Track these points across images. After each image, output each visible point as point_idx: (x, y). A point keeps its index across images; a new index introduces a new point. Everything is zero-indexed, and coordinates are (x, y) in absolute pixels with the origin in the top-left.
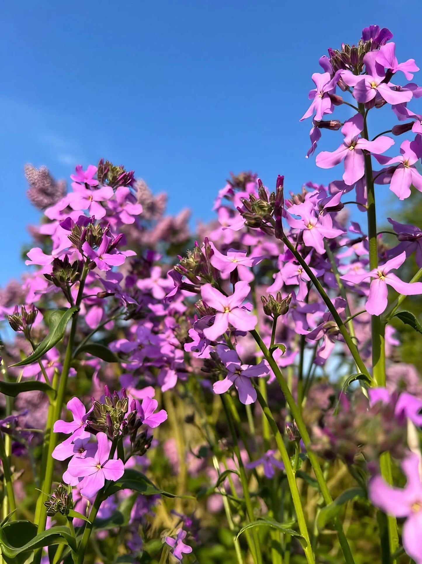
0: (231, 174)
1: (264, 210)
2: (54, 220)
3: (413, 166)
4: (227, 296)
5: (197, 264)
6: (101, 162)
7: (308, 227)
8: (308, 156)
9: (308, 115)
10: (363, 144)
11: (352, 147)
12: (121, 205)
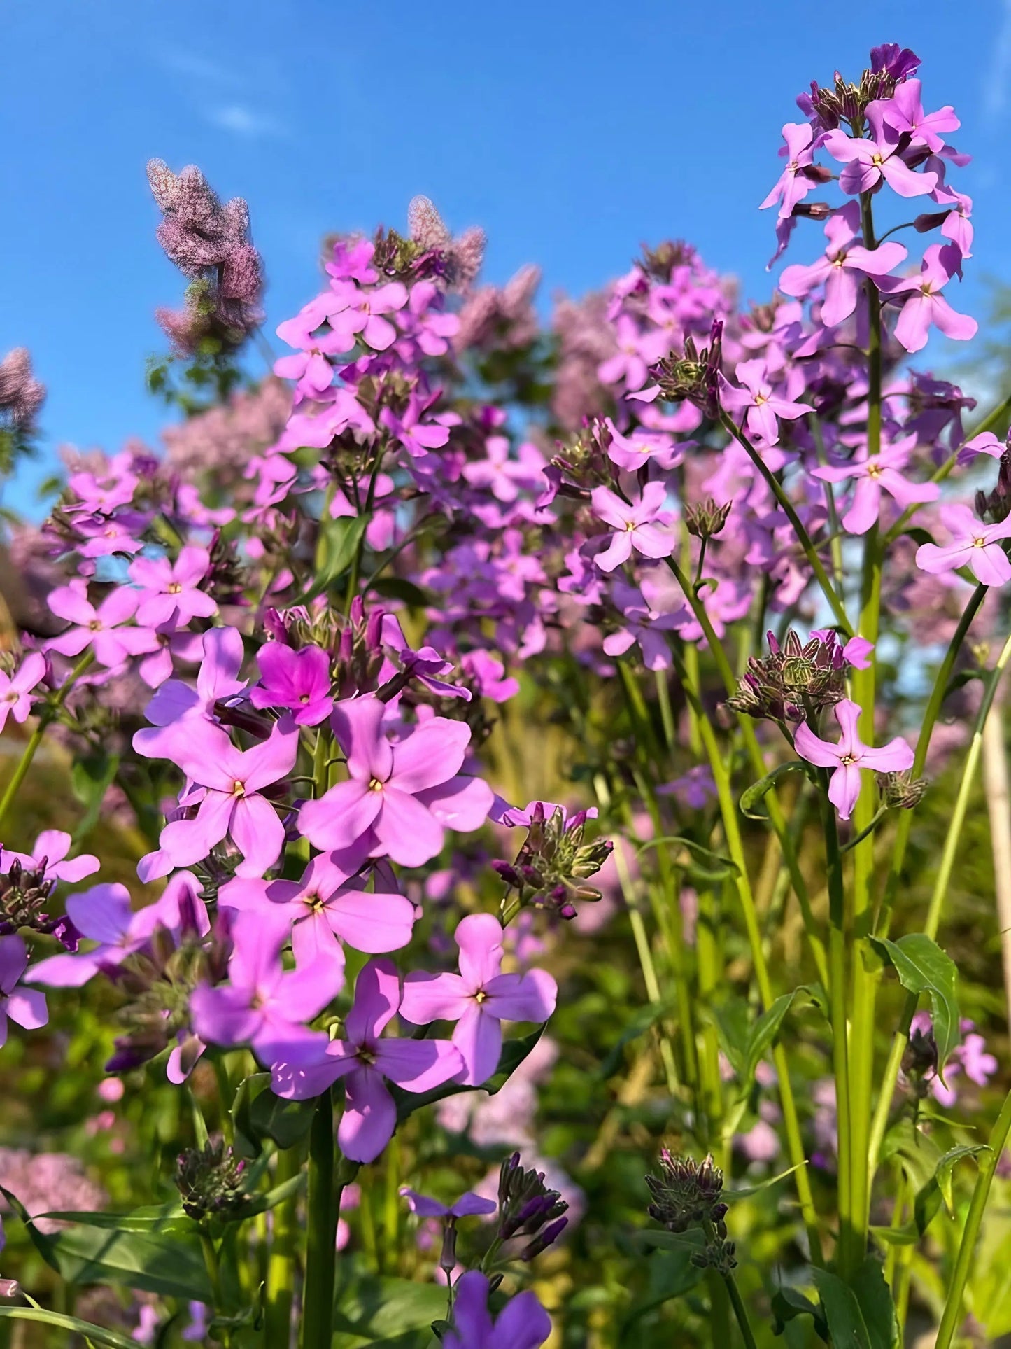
0: (644, 246)
1: (691, 377)
2: (300, 350)
3: (938, 293)
4: (631, 505)
5: (587, 457)
6: (380, 235)
7: (756, 401)
8: (770, 267)
9: (770, 202)
10: (860, 258)
11: (838, 263)
12: (421, 318)
